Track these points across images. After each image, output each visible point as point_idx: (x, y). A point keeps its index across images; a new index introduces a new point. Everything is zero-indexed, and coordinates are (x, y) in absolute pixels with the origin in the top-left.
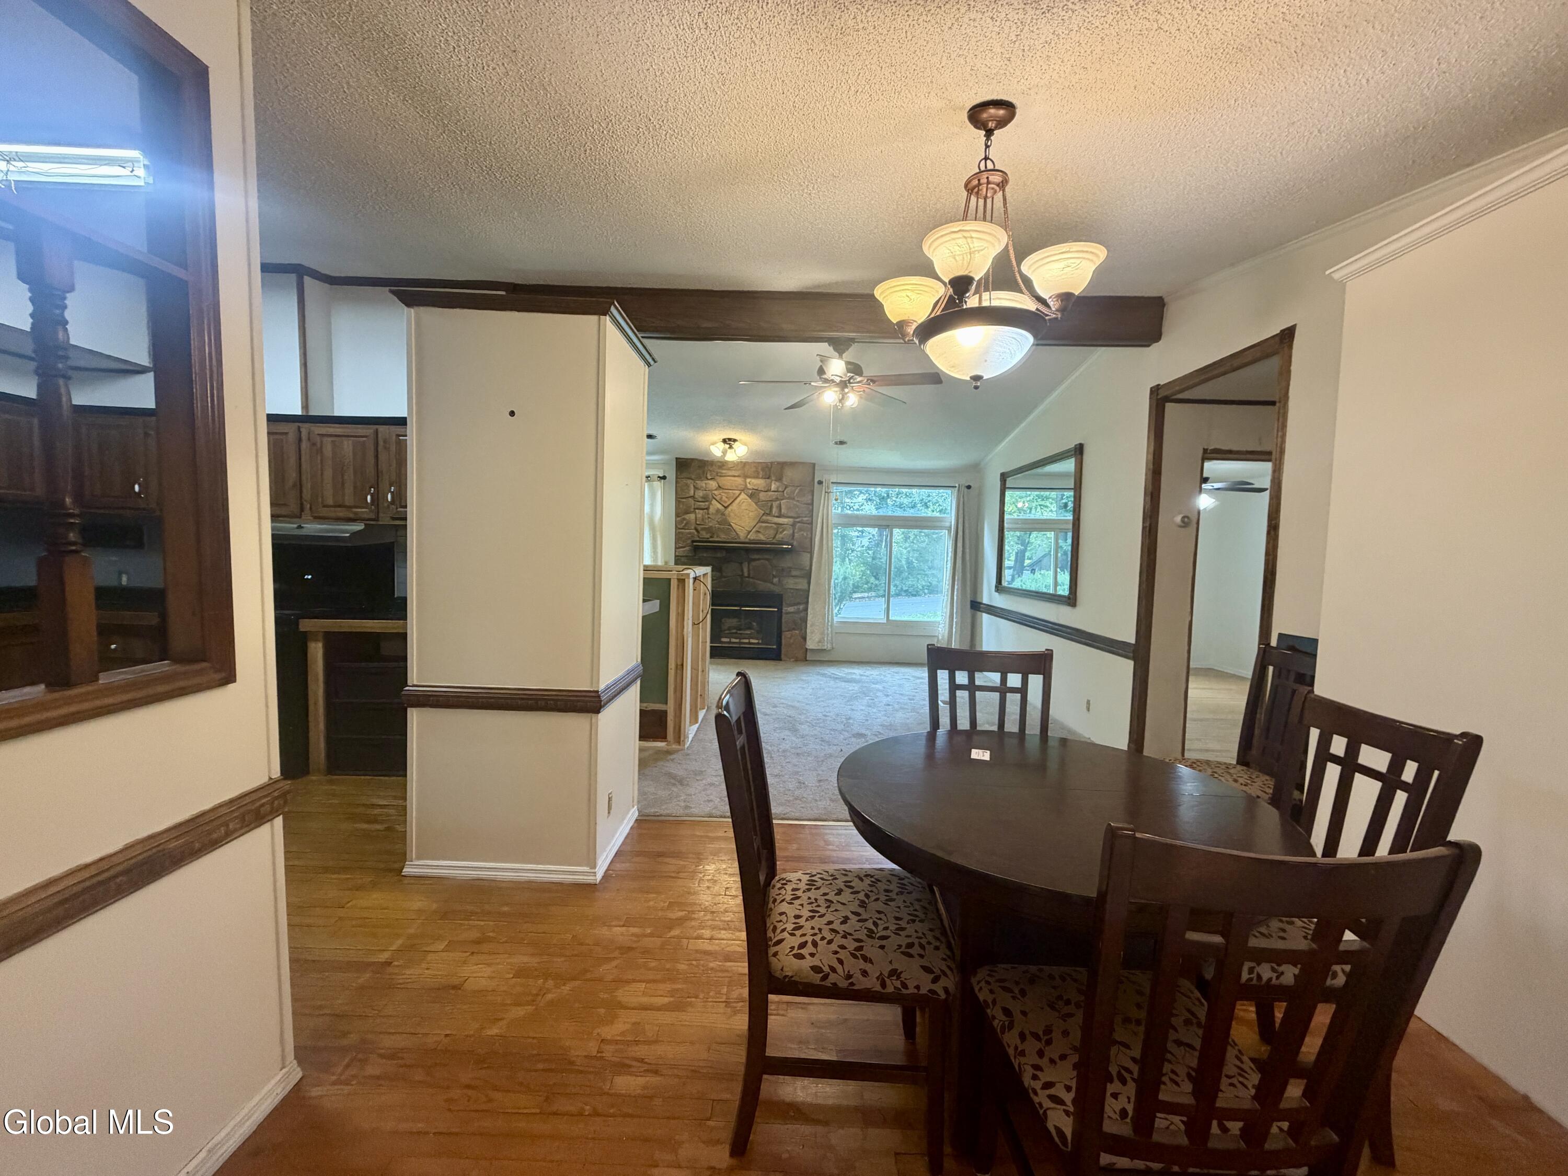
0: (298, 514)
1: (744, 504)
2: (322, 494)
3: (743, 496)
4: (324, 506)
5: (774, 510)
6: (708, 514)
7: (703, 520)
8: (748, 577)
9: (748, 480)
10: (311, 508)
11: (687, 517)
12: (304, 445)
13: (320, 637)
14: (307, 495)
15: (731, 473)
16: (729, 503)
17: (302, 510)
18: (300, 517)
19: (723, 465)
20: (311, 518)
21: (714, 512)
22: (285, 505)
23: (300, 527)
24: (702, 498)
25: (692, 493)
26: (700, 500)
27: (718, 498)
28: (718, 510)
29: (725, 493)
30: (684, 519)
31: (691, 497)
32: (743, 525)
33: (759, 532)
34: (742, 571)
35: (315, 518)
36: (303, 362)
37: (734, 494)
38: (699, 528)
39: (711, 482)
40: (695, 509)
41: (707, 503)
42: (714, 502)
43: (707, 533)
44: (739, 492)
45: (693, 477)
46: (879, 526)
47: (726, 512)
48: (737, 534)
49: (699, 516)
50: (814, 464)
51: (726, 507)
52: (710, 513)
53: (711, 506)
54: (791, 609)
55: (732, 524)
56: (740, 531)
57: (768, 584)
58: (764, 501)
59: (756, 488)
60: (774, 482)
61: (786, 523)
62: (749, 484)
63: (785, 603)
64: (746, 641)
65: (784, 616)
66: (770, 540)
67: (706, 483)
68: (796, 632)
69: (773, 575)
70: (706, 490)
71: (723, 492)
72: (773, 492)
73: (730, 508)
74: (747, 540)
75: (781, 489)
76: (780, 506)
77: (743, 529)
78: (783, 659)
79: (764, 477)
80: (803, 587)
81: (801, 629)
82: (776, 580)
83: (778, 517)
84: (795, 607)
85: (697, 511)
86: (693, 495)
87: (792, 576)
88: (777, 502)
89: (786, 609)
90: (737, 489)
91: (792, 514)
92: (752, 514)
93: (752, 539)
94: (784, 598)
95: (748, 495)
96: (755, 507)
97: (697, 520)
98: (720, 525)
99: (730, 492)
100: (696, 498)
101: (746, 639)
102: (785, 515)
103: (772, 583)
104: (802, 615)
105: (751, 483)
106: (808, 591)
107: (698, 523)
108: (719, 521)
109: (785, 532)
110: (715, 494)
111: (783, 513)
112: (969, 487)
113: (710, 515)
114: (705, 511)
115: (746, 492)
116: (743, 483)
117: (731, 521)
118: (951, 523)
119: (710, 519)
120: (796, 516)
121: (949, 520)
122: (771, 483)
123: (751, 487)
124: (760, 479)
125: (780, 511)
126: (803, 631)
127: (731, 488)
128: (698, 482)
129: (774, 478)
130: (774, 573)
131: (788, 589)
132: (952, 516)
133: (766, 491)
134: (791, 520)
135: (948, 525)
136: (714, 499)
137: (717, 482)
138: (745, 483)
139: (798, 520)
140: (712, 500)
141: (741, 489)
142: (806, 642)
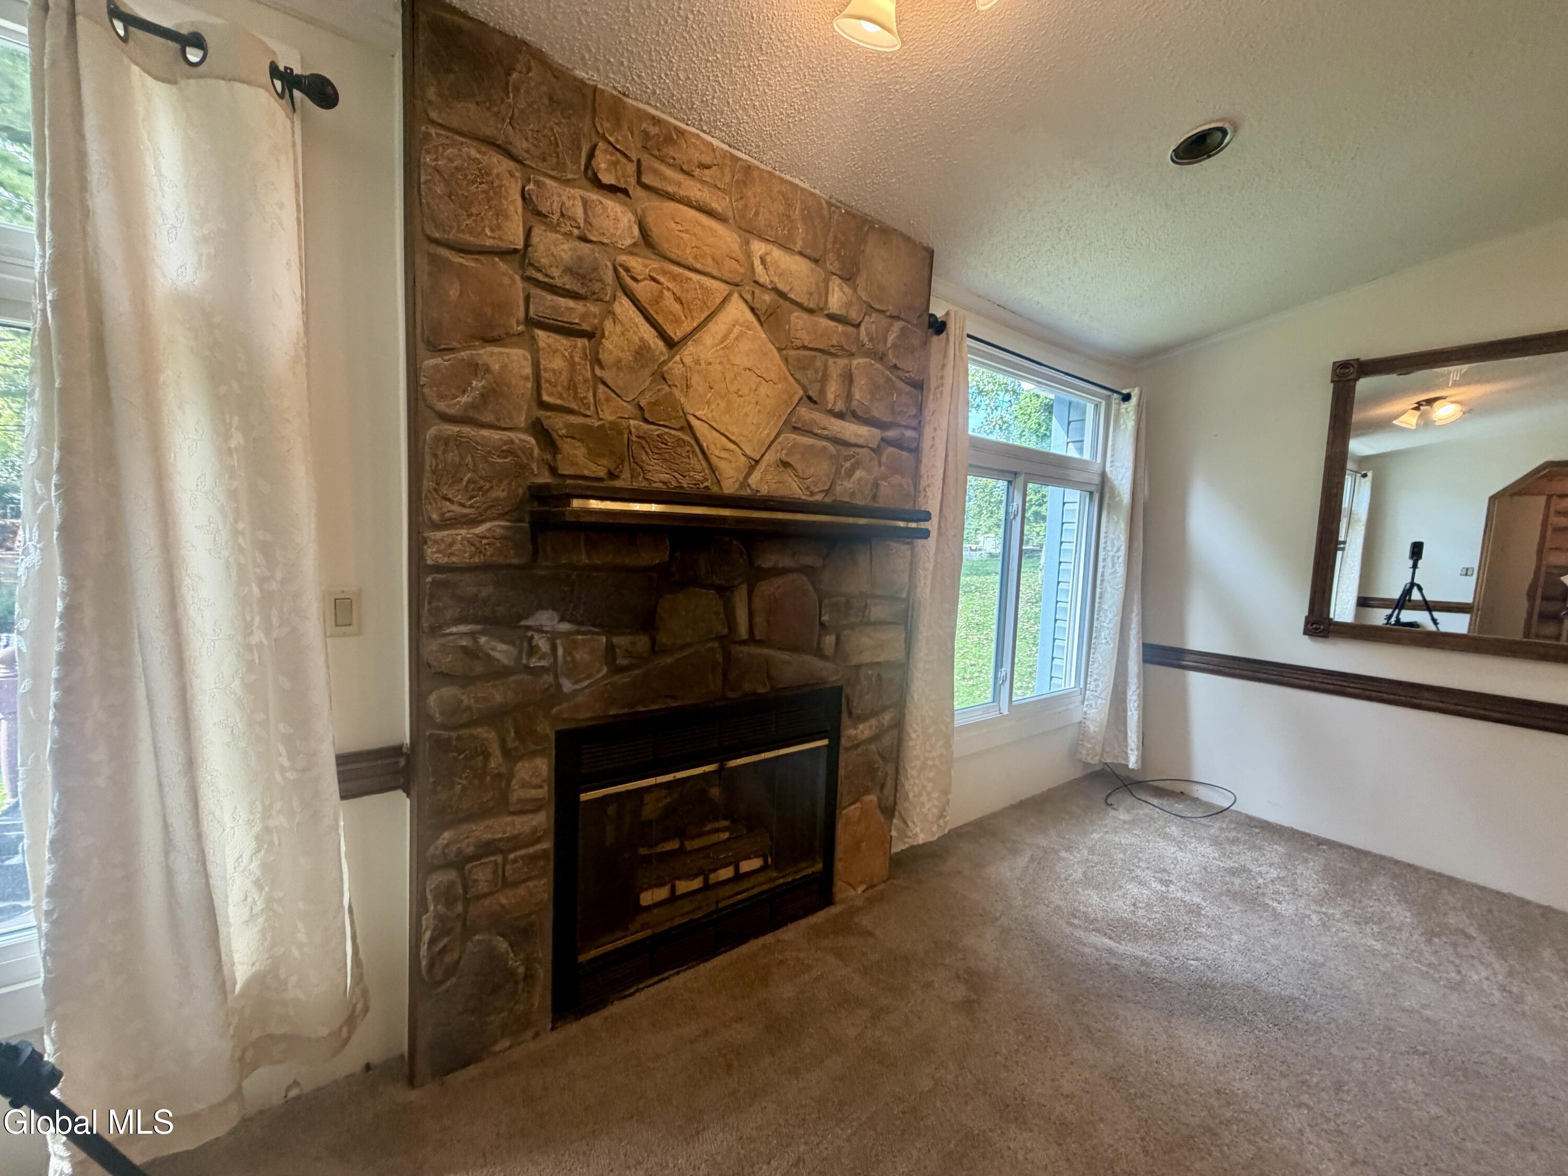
1: (745, 345)
3: (737, 310)
5: (833, 390)
6: (597, 361)
7: (572, 386)
8: (752, 640)
9: (758, 247)
11: (490, 355)
15: (694, 190)
16: (687, 327)
19: (669, 140)
21: (627, 357)
24: (568, 270)
25: (514, 234)
26: (568, 282)
27: (643, 290)
28: (642, 352)
29: (674, 277)
30: (475, 368)
31: (506, 254)
32: (734, 431)
33: (786, 464)
34: (731, 623)
37: (707, 291)
38: (557, 423)
39: (612, 206)
40: (532, 323)
41: (594, 308)
42: (624, 307)
43: (593, 455)
44: (720, 289)
45: (520, 145)
46: (1011, 477)
47: (675, 368)
48: (712, 469)
49: (555, 364)
50: (931, 253)
51: (671, 344)
52: (604, 356)
53: (608, 325)
54: (863, 731)
55: (694, 422)
56: (724, 454)
57: (807, 658)
58: (805, 347)
59: (780, 286)
60: (835, 282)
61: (861, 441)
62: (757, 262)
63: (850, 714)
64: (726, 873)
65: (843, 758)
66: (818, 497)
67: (585, 203)
68: (872, 798)
69: (822, 625)
70: (584, 239)
71: (664, 272)
72: (832, 317)
73: (689, 352)
74: (747, 492)
75: (854, 315)
76: (848, 378)
77: (731, 446)
78: (839, 897)
79: (808, 252)
80: (894, 654)
81: (883, 786)
82: (830, 640)
83: (840, 416)
84: (873, 722)
85: (540, 334)
86: (520, 245)
87: (869, 623)
88: (842, 362)
89: (852, 732)
90: (715, 272)
91: (878, 411)
92: (764, 390)
93: (764, 490)
94: (848, 698)
95: (753, 310)
96: (773, 365)
97: (544, 385)
98: (646, 421)
99: (688, 279)
100: (531, 264)
101: (725, 866)
102: (859, 412)
103: (819, 653)
104: (887, 741)
105: (763, 261)
106: (904, 666)
107: (546, 398)
108: (643, 403)
109: (858, 474)
110: (627, 270)
111: (855, 403)
112: (1127, 398)
113: (602, 367)
114: (581, 342)
115: (748, 297)
116: (741, 256)
117: (688, 409)
118: (1103, 475)
119: (605, 384)
120: (887, 419)
121: (1097, 468)
122: (826, 281)
123: (763, 278)
124: (798, 258)
125: (849, 397)
126: (888, 790)
127: (691, 261)
128: (548, 181)
129: (835, 266)
130: (825, 618)
131: (859, 666)
132: (1099, 461)
133: (811, 311)
134: (875, 431)
135: (1096, 480)
136: (620, 294)
137: (635, 213)
138: (748, 255)
139: (891, 434)
140: (614, 298)
141: (728, 276)
142: (895, 821)
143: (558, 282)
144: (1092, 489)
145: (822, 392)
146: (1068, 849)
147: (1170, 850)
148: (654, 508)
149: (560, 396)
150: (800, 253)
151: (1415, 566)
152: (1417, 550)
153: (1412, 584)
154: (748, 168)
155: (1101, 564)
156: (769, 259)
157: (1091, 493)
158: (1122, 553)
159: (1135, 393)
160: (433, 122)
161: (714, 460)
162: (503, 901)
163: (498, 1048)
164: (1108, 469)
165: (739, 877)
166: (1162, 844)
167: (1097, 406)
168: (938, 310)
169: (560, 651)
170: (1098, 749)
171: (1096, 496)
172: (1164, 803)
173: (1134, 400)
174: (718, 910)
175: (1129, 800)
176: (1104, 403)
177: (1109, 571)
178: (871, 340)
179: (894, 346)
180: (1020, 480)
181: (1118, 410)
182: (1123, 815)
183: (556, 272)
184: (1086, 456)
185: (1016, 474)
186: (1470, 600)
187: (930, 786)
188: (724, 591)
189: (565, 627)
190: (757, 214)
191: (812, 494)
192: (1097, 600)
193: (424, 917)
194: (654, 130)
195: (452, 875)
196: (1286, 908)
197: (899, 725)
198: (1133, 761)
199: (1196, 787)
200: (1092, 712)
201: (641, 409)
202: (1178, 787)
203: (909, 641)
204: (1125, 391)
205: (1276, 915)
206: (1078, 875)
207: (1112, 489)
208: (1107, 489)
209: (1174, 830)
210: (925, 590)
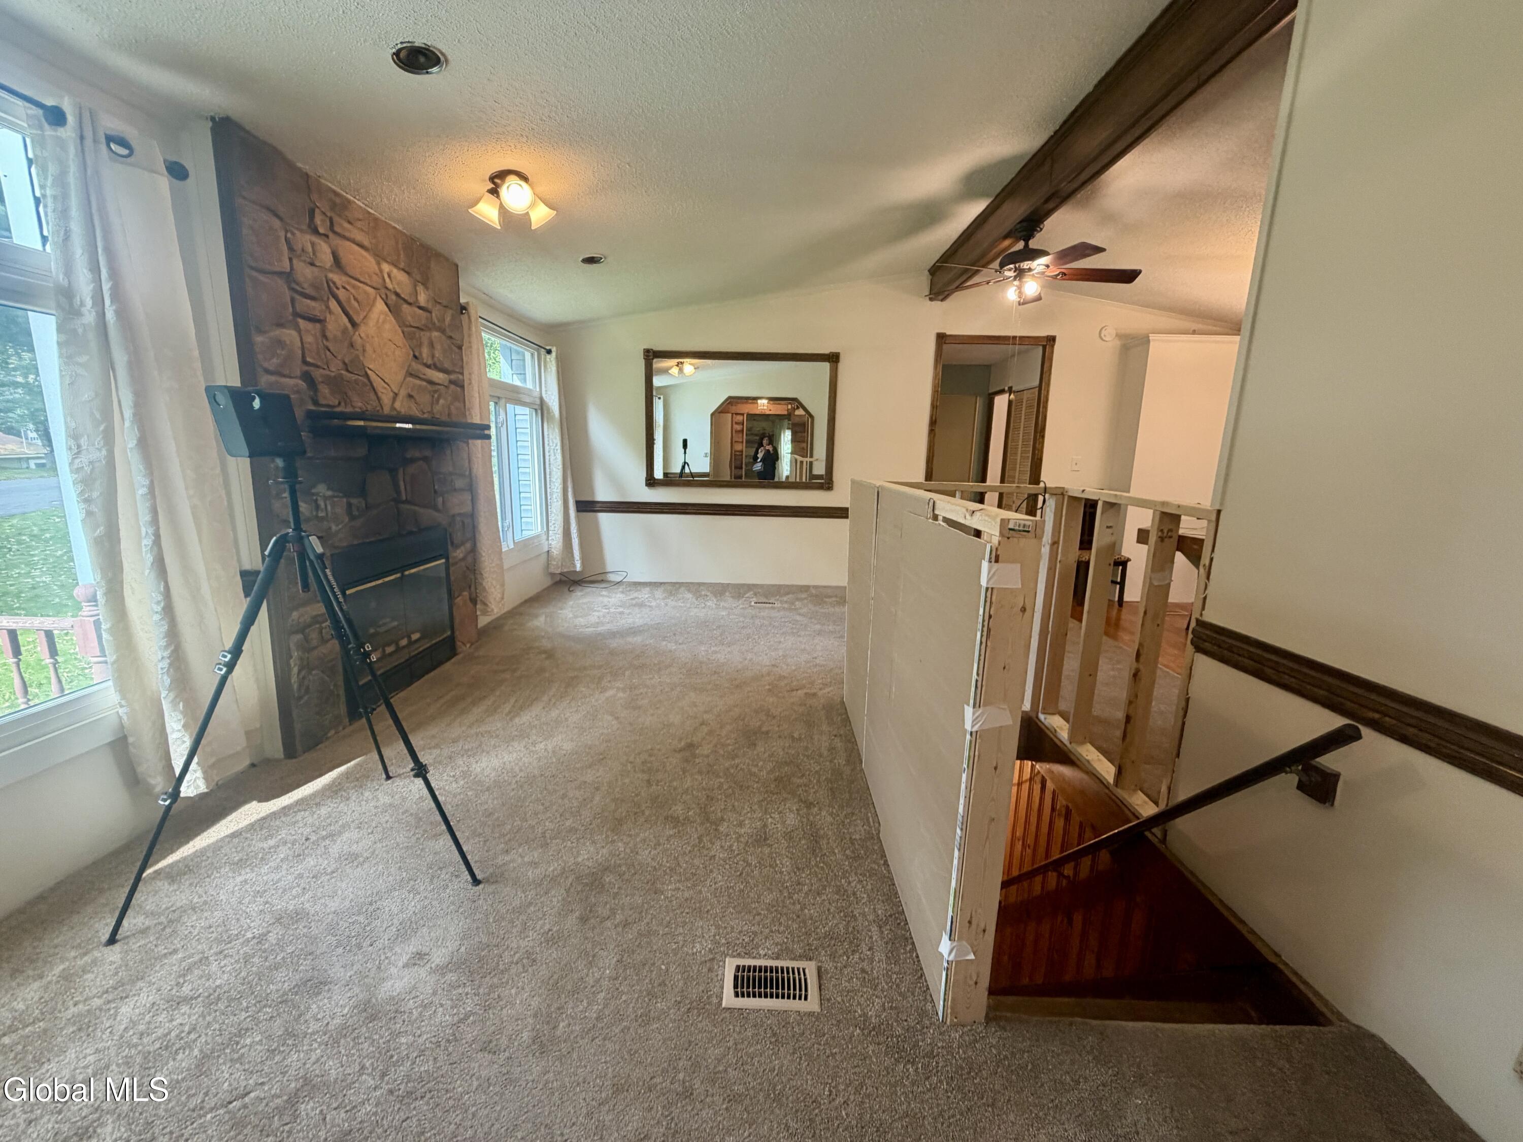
1: (387, 326)
3: (380, 306)
5: (425, 351)
6: (324, 336)
7: (317, 352)
8: (407, 501)
9: (385, 267)
11: (283, 334)
15: (356, 234)
16: (361, 316)
19: (343, 205)
21: (339, 334)
24: (309, 284)
25: (285, 263)
26: (310, 291)
27: (341, 294)
28: (344, 331)
29: (354, 287)
30: (279, 342)
31: (280, 274)
32: (386, 377)
33: (410, 396)
34: (398, 492)
37: (367, 294)
38: (317, 374)
39: (322, 245)
40: (296, 314)
41: (320, 305)
42: (333, 304)
43: (331, 393)
44: (372, 292)
45: (282, 210)
46: (497, 400)
47: (357, 340)
48: (379, 399)
49: (308, 339)
50: (457, 266)
51: (354, 324)
52: (328, 334)
53: (328, 316)
54: (459, 553)
55: (369, 372)
56: (384, 391)
57: (430, 511)
58: (411, 326)
59: (398, 290)
60: (420, 288)
61: (440, 382)
62: (386, 276)
63: (452, 543)
64: (404, 642)
65: (452, 569)
66: (425, 416)
67: (313, 244)
68: (466, 593)
69: (435, 492)
70: (312, 264)
71: (349, 283)
72: (420, 308)
73: (362, 330)
74: (394, 413)
75: (430, 306)
76: (432, 345)
77: (386, 386)
78: (459, 650)
79: (407, 269)
80: (468, 509)
81: (470, 587)
82: (440, 500)
83: (429, 367)
84: (462, 548)
85: (300, 321)
86: (288, 270)
87: (455, 490)
88: (428, 334)
89: (455, 554)
90: (368, 282)
91: (447, 365)
92: (398, 352)
93: (403, 411)
94: (450, 535)
95: (386, 304)
96: (399, 339)
97: (306, 352)
98: (348, 371)
99: (359, 287)
100: (295, 281)
101: (403, 638)
102: (438, 365)
103: (436, 509)
104: (470, 559)
105: (389, 276)
106: (472, 516)
107: (308, 359)
108: (347, 361)
109: (442, 401)
110: (334, 283)
111: (436, 359)
112: (549, 352)
113: (327, 339)
114: (318, 325)
115: (384, 296)
116: (378, 271)
117: (366, 364)
118: (541, 399)
119: (329, 350)
120: (450, 369)
121: (537, 394)
122: (415, 286)
123: (390, 286)
124: (402, 272)
125: (433, 357)
126: (473, 589)
127: (358, 276)
128: (296, 232)
129: (418, 277)
130: (436, 487)
131: (454, 516)
132: (538, 390)
133: (410, 304)
134: (446, 376)
135: (538, 402)
136: (331, 297)
137: (330, 246)
138: (381, 271)
139: (453, 377)
140: (328, 298)
141: (375, 285)
142: (478, 606)
143: (307, 291)
144: (536, 407)
145: (421, 353)
146: (561, 609)
147: (606, 600)
148: (410, 426)
149: (314, 359)
150: (403, 270)
151: (685, 453)
152: (685, 442)
153: (685, 463)
154: (376, 220)
155: (547, 454)
156: (392, 275)
157: (536, 410)
158: (559, 447)
159: (554, 349)
160: (244, 198)
161: (380, 394)
162: (324, 651)
163: (329, 735)
164: (544, 395)
165: (411, 643)
166: (601, 598)
167: (532, 355)
168: (462, 301)
169: (329, 508)
170: (560, 564)
171: (539, 412)
172: (596, 585)
173: (554, 354)
174: (410, 658)
175: (580, 588)
176: (536, 353)
177: (552, 458)
178: (439, 321)
179: (449, 325)
180: (502, 402)
181: (545, 359)
182: (579, 594)
183: (306, 286)
184: (529, 385)
185: (499, 398)
186: (708, 471)
187: (494, 583)
188: (393, 472)
189: (330, 493)
190: (383, 247)
191: (424, 413)
192: (548, 476)
193: (291, 661)
194: (338, 200)
195: (299, 636)
196: (653, 604)
197: (474, 550)
198: (578, 567)
199: (610, 575)
200: (554, 543)
201: (345, 363)
202: (599, 578)
203: (473, 501)
204: (548, 348)
205: (650, 606)
206: (571, 615)
207: (548, 409)
208: (545, 408)
209: (604, 593)
210: (478, 469)
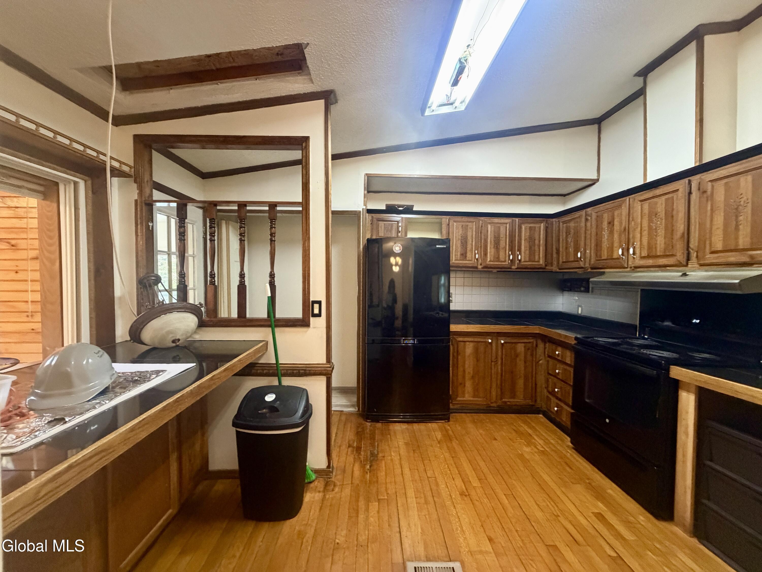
0: (685, 263)
2: (711, 241)
4: (713, 252)
10: (697, 257)
12: (694, 196)
13: (693, 389)
14: (694, 244)
17: (688, 259)
18: (687, 265)
20: (697, 266)
22: (673, 255)
23: (685, 275)
35: (701, 265)
36: (699, 118)
